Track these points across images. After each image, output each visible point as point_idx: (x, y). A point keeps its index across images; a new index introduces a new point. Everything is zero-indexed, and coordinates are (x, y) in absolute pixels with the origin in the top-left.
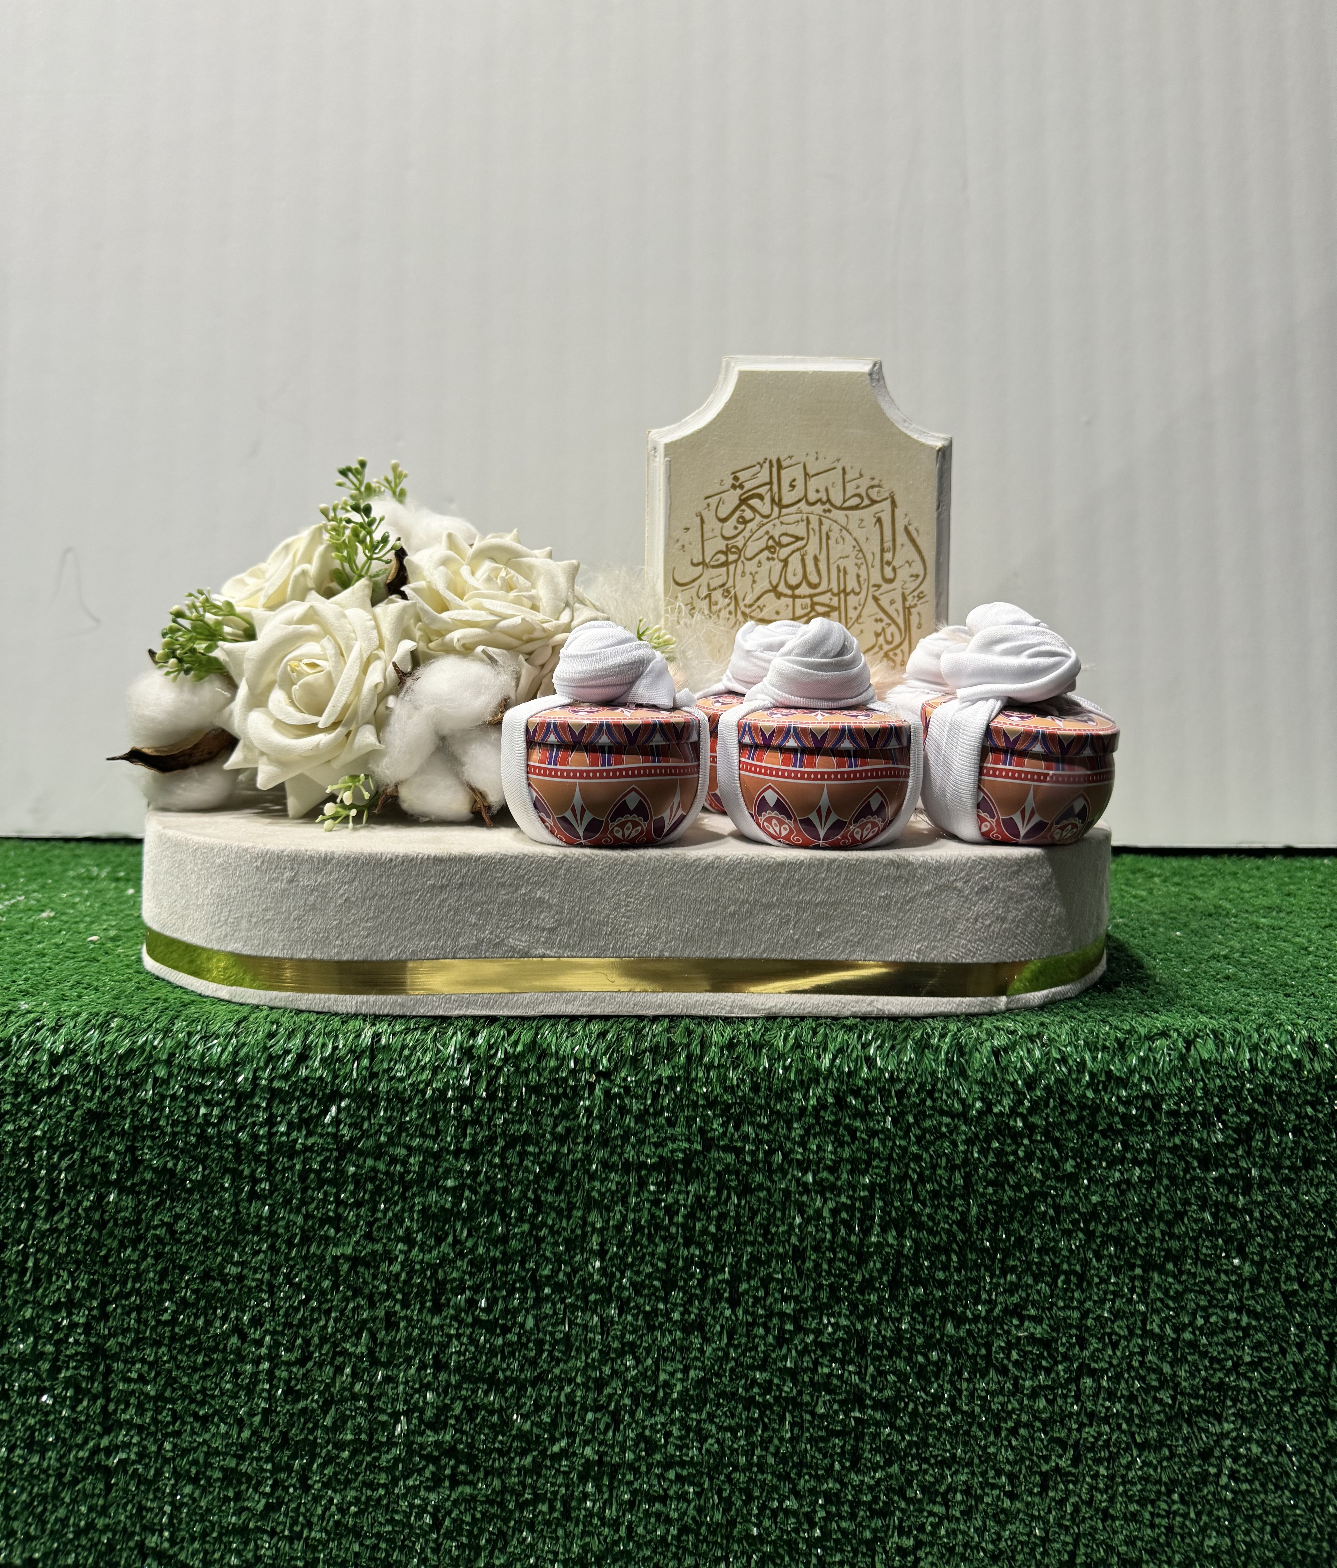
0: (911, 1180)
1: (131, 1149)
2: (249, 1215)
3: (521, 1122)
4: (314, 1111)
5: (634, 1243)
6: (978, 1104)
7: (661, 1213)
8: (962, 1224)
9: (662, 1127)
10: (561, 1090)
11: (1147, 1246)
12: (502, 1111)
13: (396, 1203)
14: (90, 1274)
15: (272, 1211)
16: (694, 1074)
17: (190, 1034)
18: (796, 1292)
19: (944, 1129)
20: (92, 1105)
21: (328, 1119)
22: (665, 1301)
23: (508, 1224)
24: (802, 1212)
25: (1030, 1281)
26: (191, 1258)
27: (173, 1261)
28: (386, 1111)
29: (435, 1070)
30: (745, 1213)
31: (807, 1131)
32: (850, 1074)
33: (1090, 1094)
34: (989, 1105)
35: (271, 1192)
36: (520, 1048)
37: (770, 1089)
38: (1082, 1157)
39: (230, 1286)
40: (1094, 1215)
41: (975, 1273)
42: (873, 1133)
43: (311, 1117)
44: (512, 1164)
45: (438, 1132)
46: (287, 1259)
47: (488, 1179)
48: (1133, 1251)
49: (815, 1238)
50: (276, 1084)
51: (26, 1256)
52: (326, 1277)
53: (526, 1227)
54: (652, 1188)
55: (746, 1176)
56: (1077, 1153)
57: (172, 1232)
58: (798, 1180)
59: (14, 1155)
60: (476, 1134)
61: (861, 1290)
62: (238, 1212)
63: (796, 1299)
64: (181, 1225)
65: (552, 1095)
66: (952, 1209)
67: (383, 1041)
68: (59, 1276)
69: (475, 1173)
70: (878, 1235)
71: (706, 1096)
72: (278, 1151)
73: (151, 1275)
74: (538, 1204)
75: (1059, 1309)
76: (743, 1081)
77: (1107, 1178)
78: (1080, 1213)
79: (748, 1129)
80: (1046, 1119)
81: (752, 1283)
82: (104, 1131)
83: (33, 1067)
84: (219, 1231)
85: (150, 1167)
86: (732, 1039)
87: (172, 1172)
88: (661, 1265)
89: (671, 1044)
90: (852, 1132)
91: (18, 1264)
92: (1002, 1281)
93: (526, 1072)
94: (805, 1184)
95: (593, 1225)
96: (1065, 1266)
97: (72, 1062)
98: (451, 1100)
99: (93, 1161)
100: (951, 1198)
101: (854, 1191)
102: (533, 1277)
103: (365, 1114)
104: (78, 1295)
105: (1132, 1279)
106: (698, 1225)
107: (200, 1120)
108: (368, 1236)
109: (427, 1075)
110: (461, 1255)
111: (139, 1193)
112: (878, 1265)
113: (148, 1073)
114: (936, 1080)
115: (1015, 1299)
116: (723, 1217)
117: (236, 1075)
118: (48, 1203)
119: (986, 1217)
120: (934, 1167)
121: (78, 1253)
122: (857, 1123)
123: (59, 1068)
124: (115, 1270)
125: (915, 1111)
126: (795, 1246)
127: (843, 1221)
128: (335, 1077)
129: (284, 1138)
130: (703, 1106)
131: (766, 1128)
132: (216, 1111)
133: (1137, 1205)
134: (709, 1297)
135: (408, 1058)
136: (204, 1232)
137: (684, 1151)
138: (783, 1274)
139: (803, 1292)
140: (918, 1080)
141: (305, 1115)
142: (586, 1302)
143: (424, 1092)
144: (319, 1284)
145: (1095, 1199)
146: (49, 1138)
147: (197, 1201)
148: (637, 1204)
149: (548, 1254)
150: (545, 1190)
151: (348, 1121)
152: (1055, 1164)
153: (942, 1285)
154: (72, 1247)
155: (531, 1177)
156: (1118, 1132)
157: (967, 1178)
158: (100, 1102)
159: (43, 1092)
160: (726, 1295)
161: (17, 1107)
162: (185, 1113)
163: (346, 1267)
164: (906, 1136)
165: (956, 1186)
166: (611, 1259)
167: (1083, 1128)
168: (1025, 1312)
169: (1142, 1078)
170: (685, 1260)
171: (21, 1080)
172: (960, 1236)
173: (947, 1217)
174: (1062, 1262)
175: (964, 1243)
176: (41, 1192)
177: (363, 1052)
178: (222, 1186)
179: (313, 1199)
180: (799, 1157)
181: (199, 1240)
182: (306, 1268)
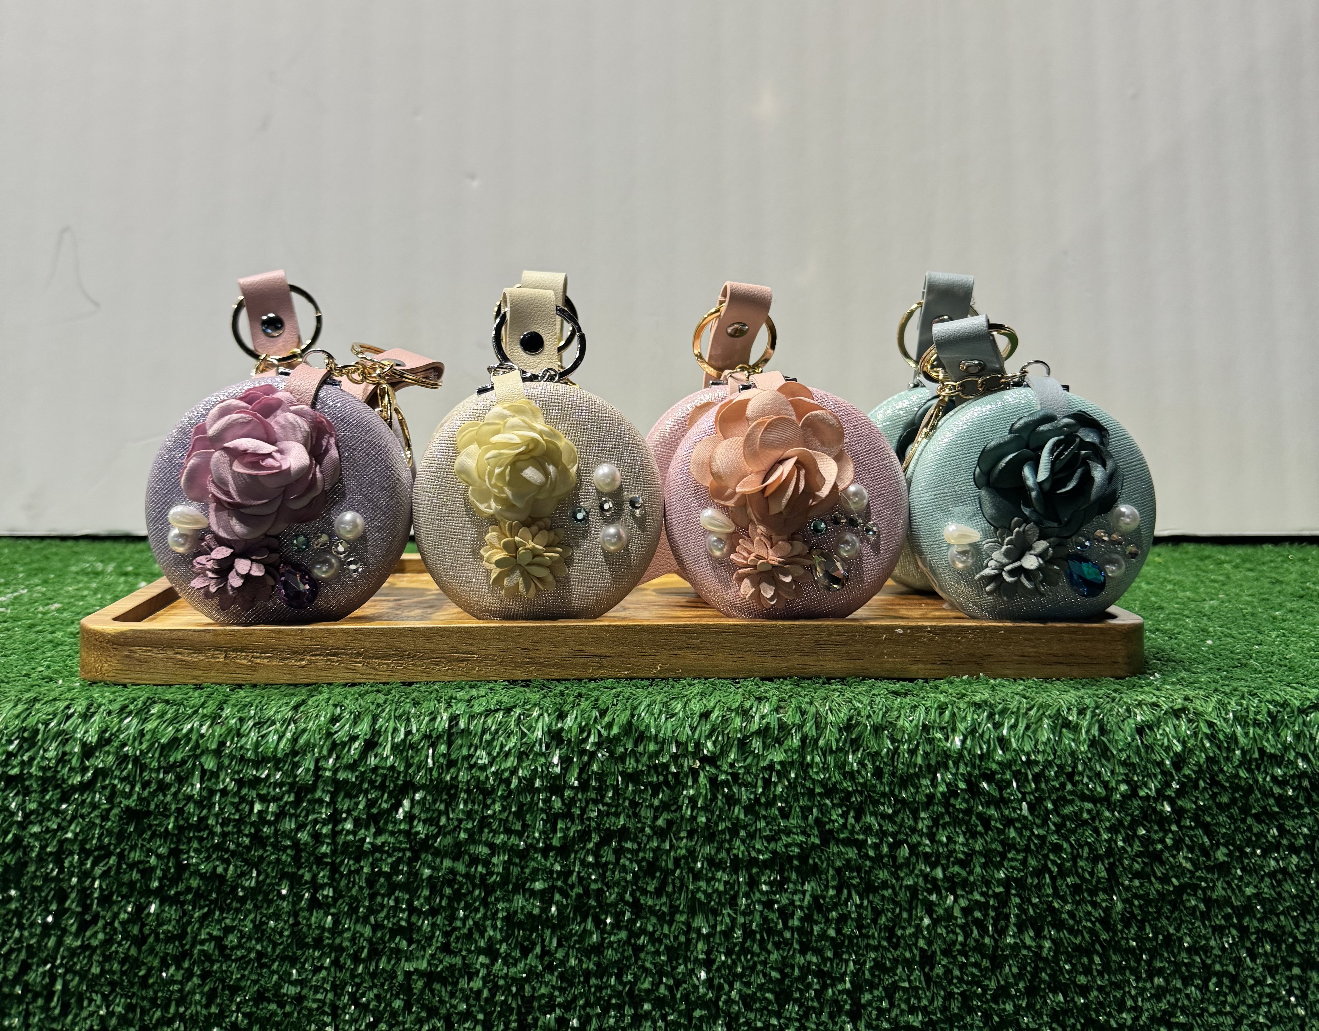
0: (1050, 872)
1: (175, 853)
2: (310, 926)
3: (617, 815)
4: (385, 806)
5: (745, 951)
6: (1123, 787)
7: (773, 916)
8: (1106, 922)
9: (774, 819)
10: (661, 778)
11: (1305, 942)
12: (596, 802)
13: (477, 910)
14: (127, 997)
15: (336, 922)
16: (809, 758)
17: (241, 720)
18: (925, 1002)
19: (1085, 816)
20: (131, 802)
21: (400, 814)
22: (779, 1015)
23: (603, 932)
24: (930, 912)
25: (1179, 984)
26: (243, 976)
27: (223, 981)
28: (466, 803)
29: (522, 756)
30: (868, 914)
31: (936, 821)
32: (981, 757)
33: (1243, 774)
34: (1134, 788)
35: (335, 900)
36: (615, 730)
37: (893, 774)
38: (1233, 845)
39: (288, 1009)
40: (1248, 909)
41: (1119, 977)
42: (1009, 822)
43: (382, 813)
44: (607, 863)
45: (525, 826)
46: (353, 976)
47: (580, 879)
48: (1291, 948)
49: (945, 941)
50: (341, 776)
51: (53, 979)
52: (397, 996)
53: (623, 935)
54: (764, 888)
55: (868, 873)
56: (1229, 841)
57: (221, 948)
58: (926, 876)
59: (41, 860)
60: (568, 829)
61: (995, 998)
62: (297, 923)
63: (925, 1010)
64: (232, 939)
65: (651, 783)
66: (1095, 905)
67: (462, 725)
68: (91, 1000)
69: (566, 874)
70: (1014, 936)
71: (823, 784)
72: (342, 853)
73: (198, 997)
74: (637, 908)
75: (1211, 1015)
76: (864, 766)
77: (1262, 867)
78: (1232, 907)
79: (870, 819)
80: (1195, 803)
81: (876, 993)
82: (143, 832)
83: (62, 759)
84: (275, 945)
85: (197, 873)
86: (851, 719)
87: (222, 878)
88: (775, 974)
89: (782, 726)
90: (986, 821)
91: (45, 987)
92: (1148, 985)
93: (622, 759)
94: (935, 879)
95: (698, 930)
96: (1218, 967)
97: (108, 753)
98: (538, 790)
99: (131, 866)
100: (1093, 892)
101: (988, 887)
102: (631, 991)
103: (442, 807)
104: (114, 1021)
105: (1290, 979)
106: (816, 929)
107: (254, 818)
108: (446, 948)
109: (511, 762)
110: (550, 968)
111: (183, 903)
112: (1015, 970)
113: (194, 764)
114: (1075, 759)
115: (1163, 1005)
116: (843, 919)
117: (296, 766)
118: (80, 916)
119: (1132, 913)
120: (1075, 858)
121: (114, 973)
122: (992, 812)
123: (92, 760)
124: (156, 993)
125: (1054, 796)
126: (921, 949)
127: (977, 922)
128: (408, 766)
129: (351, 837)
130: (819, 794)
131: (890, 818)
132: (272, 807)
133: (1293, 897)
134: (827, 1010)
135: (489, 743)
136: (259, 947)
137: (800, 845)
138: (910, 982)
139: (931, 1002)
140: (1058, 762)
141: (375, 811)
142: (690, 1018)
143: (508, 782)
144: (389, 1004)
145: (1249, 891)
146: (82, 841)
147: (250, 912)
148: (748, 906)
149: (648, 965)
150: (645, 892)
151: (423, 816)
152: (1205, 852)
153: (1084, 991)
154: (107, 967)
155: (629, 877)
156: (1273, 816)
157: (1111, 870)
158: (140, 799)
159: (74, 789)
160: (847, 1007)
161: (45, 806)
162: (237, 810)
163: (420, 984)
164: (1044, 823)
165: (1099, 879)
166: (718, 969)
167: (1235, 811)
168: (1173, 1020)
169: (1298, 754)
170: (801, 968)
171: (49, 774)
172: (1104, 936)
173: (1089, 914)
174: (1214, 962)
175: (1109, 942)
176: (71, 903)
177: (439, 737)
178: (279, 892)
179: (382, 906)
180: (928, 850)
181: (253, 955)
182: (375, 986)
